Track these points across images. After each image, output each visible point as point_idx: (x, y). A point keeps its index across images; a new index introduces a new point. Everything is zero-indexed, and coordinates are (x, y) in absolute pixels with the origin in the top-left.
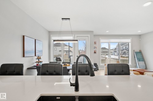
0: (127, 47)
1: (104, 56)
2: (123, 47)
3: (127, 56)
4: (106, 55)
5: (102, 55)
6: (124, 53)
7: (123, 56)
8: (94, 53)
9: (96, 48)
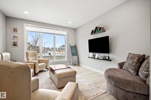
8: (13, 46)
9: (16, 38)
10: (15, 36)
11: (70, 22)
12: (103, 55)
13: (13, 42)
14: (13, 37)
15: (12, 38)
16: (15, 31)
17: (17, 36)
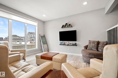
0: (35, 36)
1: (15, 43)
2: (31, 35)
3: (34, 42)
4: (18, 42)
5: (12, 42)
6: (33, 40)
7: (31, 42)
11: (44, 16)
12: (72, 42)
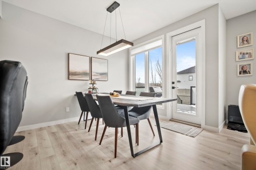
8: (240, 73)
9: (247, 56)
10: (245, 52)
13: (240, 65)
14: (241, 56)
15: (237, 60)
16: (245, 42)
17: (248, 52)
